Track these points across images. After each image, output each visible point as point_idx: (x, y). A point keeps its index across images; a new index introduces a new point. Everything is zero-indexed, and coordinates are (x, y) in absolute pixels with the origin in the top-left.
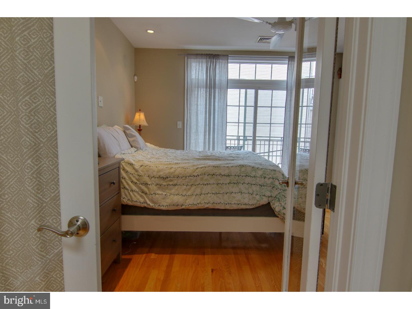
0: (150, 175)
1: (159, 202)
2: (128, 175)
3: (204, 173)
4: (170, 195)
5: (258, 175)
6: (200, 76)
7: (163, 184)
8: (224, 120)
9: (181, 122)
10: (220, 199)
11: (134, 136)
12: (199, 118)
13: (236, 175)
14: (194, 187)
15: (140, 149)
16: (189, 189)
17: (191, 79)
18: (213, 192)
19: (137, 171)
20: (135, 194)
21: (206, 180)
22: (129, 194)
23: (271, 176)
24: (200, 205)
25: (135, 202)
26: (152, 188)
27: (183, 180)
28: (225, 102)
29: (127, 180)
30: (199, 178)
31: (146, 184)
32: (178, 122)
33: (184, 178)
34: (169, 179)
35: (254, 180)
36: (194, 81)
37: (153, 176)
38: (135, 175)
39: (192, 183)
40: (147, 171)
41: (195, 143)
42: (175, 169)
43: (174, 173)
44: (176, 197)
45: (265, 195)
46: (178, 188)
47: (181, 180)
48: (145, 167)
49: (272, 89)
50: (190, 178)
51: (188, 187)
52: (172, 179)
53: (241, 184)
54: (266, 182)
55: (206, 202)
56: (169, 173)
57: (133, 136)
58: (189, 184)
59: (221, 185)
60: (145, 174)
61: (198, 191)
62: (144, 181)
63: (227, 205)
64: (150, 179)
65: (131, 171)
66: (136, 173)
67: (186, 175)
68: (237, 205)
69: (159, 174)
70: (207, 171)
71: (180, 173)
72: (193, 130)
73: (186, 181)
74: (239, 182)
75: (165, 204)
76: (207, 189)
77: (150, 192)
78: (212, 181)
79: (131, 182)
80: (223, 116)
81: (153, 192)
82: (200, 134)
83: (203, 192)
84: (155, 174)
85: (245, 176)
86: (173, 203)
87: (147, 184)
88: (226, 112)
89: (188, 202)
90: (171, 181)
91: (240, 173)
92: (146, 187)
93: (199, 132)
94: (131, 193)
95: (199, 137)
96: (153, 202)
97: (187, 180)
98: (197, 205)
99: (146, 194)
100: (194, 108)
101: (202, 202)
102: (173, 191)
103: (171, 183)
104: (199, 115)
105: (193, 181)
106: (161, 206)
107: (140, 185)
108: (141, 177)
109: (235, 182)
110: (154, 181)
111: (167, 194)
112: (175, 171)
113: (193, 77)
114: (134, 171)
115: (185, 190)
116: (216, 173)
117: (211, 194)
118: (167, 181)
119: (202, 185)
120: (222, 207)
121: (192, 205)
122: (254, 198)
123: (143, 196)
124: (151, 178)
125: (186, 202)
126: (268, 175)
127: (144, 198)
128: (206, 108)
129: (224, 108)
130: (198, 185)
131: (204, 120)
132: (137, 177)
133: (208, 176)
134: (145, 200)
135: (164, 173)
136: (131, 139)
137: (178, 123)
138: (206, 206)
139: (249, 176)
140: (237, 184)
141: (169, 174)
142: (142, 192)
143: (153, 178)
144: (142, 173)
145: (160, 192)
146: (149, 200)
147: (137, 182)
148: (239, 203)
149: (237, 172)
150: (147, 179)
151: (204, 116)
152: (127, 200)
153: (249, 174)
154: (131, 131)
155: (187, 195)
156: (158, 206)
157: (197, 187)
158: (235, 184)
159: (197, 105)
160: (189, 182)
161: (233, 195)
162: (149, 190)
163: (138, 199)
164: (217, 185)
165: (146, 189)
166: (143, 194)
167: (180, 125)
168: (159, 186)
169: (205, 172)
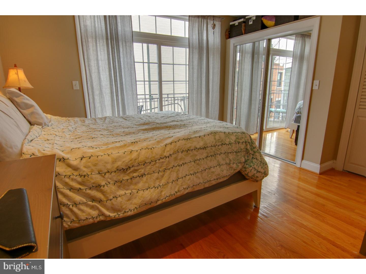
0: (101, 171)
1: (123, 207)
2: (61, 180)
3: (176, 150)
4: (137, 193)
5: (232, 141)
6: (96, 23)
7: (125, 178)
8: (132, 78)
9: (78, 82)
10: (199, 178)
11: (32, 106)
12: (102, 76)
13: (213, 145)
14: (168, 172)
15: (45, 124)
16: (162, 176)
18: (192, 172)
19: (75, 169)
20: (82, 207)
21: (181, 159)
22: (72, 211)
23: (243, 140)
24: (178, 193)
25: (84, 220)
26: (109, 191)
27: (152, 165)
28: (132, 58)
29: (62, 190)
30: (172, 158)
31: (98, 187)
33: (154, 163)
34: (132, 169)
35: (230, 148)
37: (106, 171)
38: (74, 177)
39: (164, 168)
40: (95, 165)
41: (101, 106)
42: (137, 153)
43: (138, 158)
44: (147, 192)
45: (240, 162)
46: (147, 179)
47: (149, 167)
48: (90, 158)
49: (173, 46)
50: (161, 161)
51: (161, 174)
52: (136, 168)
53: (218, 155)
54: (240, 147)
55: (185, 187)
56: (131, 160)
57: (28, 106)
58: (161, 170)
59: (198, 161)
60: (92, 171)
61: (174, 176)
62: (94, 183)
63: (206, 184)
64: (103, 177)
65: (64, 171)
66: (76, 173)
67: (155, 158)
68: (216, 180)
69: (116, 165)
70: (179, 147)
71: (146, 158)
73: (156, 167)
74: (216, 154)
75: (132, 207)
76: (184, 171)
77: (107, 197)
78: (188, 159)
79: (70, 191)
80: (131, 74)
81: (112, 196)
82: (105, 95)
83: (180, 176)
84: (109, 166)
85: (221, 145)
86: (145, 202)
87: (99, 185)
88: (134, 69)
89: (165, 194)
90: (135, 171)
91: (216, 142)
92: (97, 190)
93: (104, 93)
94: (75, 209)
95: (104, 99)
96: (114, 209)
97: (157, 165)
98: (176, 194)
99: (100, 201)
101: (180, 189)
102: (140, 185)
103: (135, 175)
104: (101, 73)
105: (165, 164)
106: (128, 212)
107: (89, 191)
108: (86, 177)
109: (212, 154)
110: (110, 179)
111: (133, 191)
112: (139, 155)
114: (70, 169)
115: (157, 179)
116: (190, 147)
117: (189, 175)
118: (129, 173)
119: (178, 167)
121: (169, 196)
122: (231, 167)
123: (97, 207)
124: (103, 174)
125: (161, 195)
126: (241, 139)
127: (98, 209)
129: (131, 64)
130: (172, 168)
131: (108, 78)
132: (79, 179)
133: (182, 153)
134: (100, 211)
135: (124, 162)
136: (26, 112)
137: (74, 84)
138: (186, 191)
139: (224, 144)
140: (215, 156)
141: (130, 162)
142: (92, 200)
143: (107, 174)
144: (86, 171)
145: (122, 192)
146: (108, 209)
147: (82, 187)
148: (218, 177)
149: (213, 142)
150: (97, 178)
151: (108, 73)
152: (69, 224)
153: (224, 142)
154: (24, 99)
155: (161, 185)
156: (123, 214)
157: (171, 171)
158: (213, 157)
160: (161, 167)
161: (212, 170)
162: (104, 195)
163: (89, 214)
164: (194, 162)
165: (98, 195)
166: (94, 204)
167: (76, 86)
168: (119, 184)
169: (178, 149)
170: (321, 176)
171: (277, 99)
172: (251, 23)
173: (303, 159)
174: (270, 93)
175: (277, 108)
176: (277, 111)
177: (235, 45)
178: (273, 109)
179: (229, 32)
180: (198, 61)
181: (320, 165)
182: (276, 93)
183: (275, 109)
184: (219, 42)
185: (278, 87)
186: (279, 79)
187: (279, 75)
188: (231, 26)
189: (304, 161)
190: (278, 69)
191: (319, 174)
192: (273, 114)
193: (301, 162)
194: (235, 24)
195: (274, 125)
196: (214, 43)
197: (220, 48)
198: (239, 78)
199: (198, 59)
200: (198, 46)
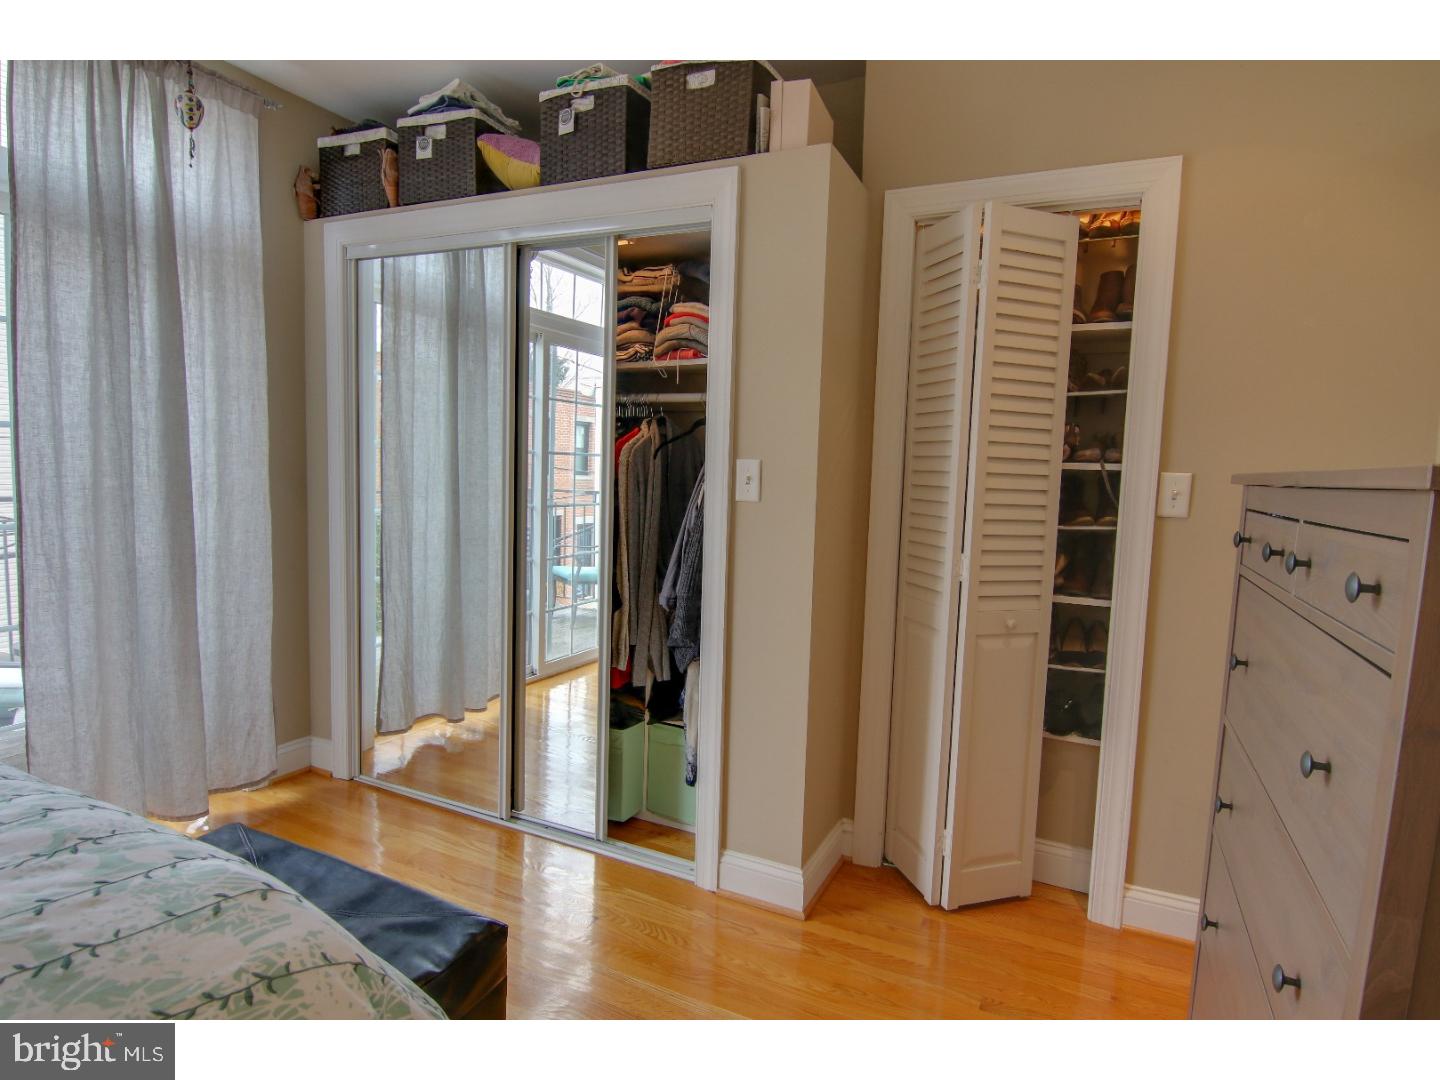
170: (815, 926)
171: (579, 521)
172: (424, 153)
173: (723, 845)
174: (548, 503)
175: (580, 565)
176: (586, 576)
177: (353, 254)
178: (565, 570)
179: (317, 187)
180: (94, 303)
181: (801, 872)
182: (574, 505)
183: (576, 568)
184: (253, 221)
185: (578, 477)
186: (580, 444)
187: (581, 431)
188: (324, 153)
189: (730, 856)
190: (576, 403)
191: (803, 916)
192: (569, 588)
193: (719, 862)
194: (342, 148)
195: (575, 637)
196: (217, 216)
197: (259, 253)
198: (389, 428)
199: (93, 295)
200: (91, 210)
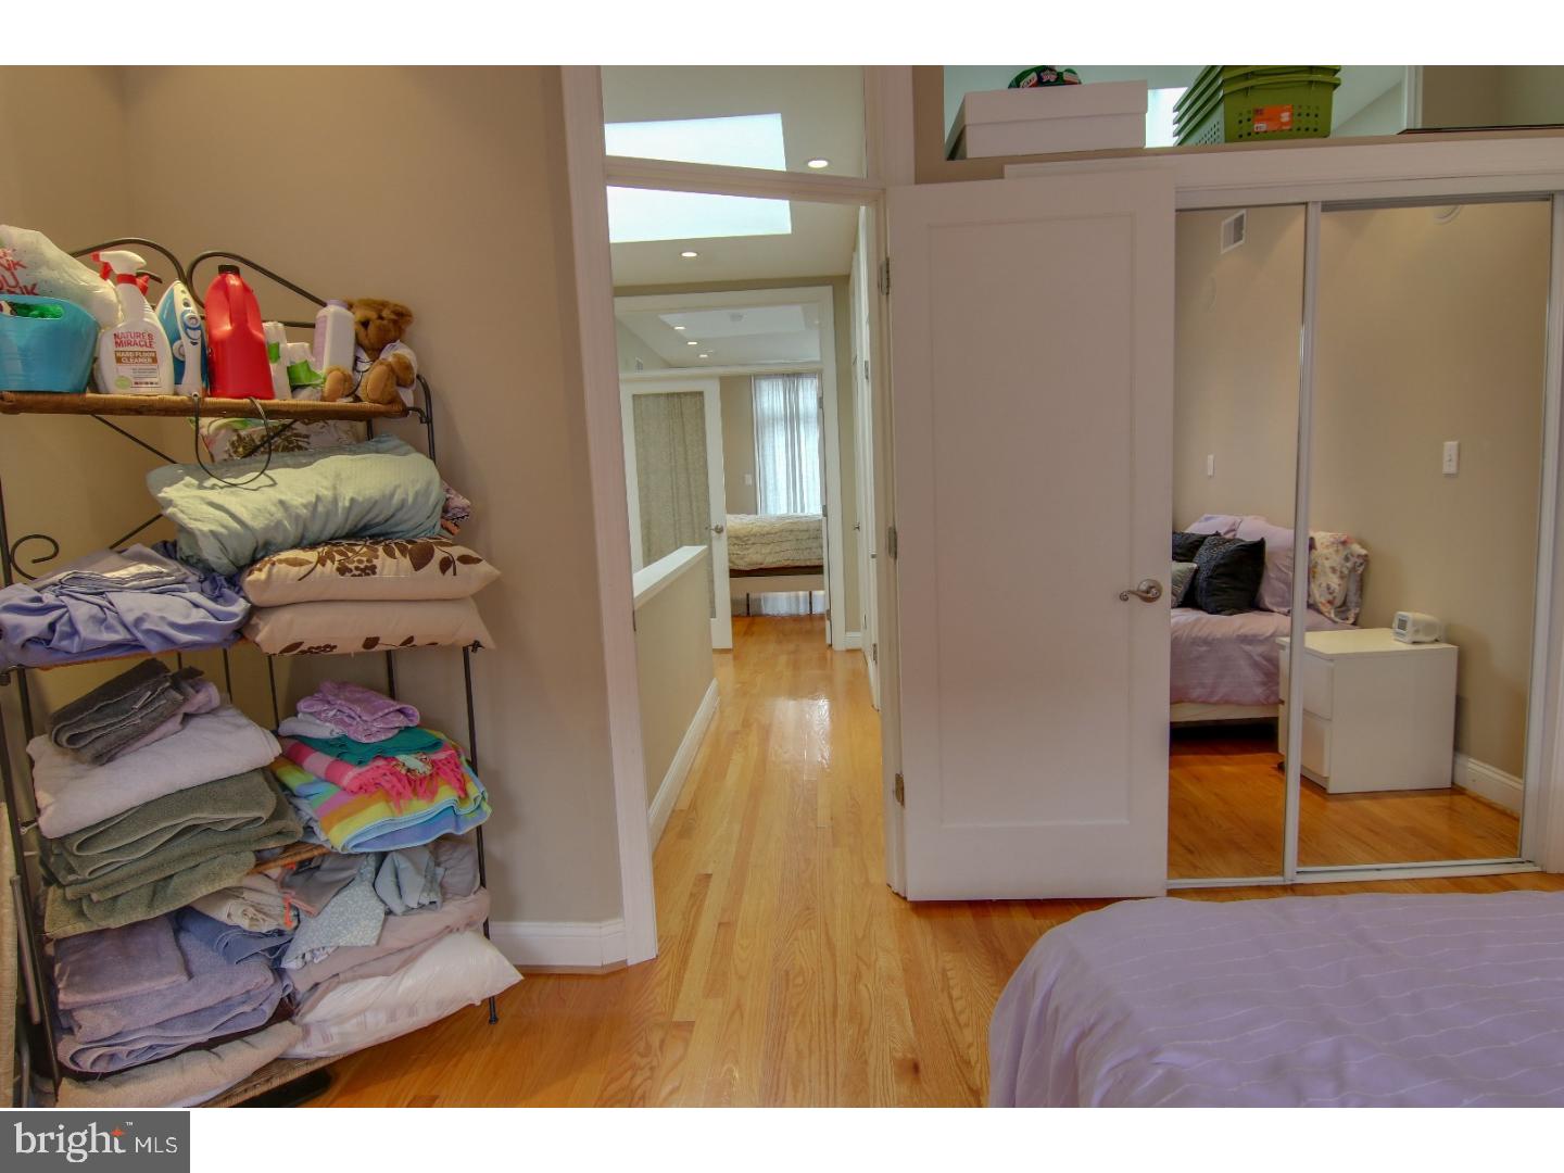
6: (775, 405)
17: (762, 410)
32: (747, 476)
36: (766, 411)
72: (770, 487)
100: (768, 452)
113: (766, 405)
120: (803, 564)
128: (787, 458)
138: (786, 563)
159: (774, 447)
167: (749, 481)
